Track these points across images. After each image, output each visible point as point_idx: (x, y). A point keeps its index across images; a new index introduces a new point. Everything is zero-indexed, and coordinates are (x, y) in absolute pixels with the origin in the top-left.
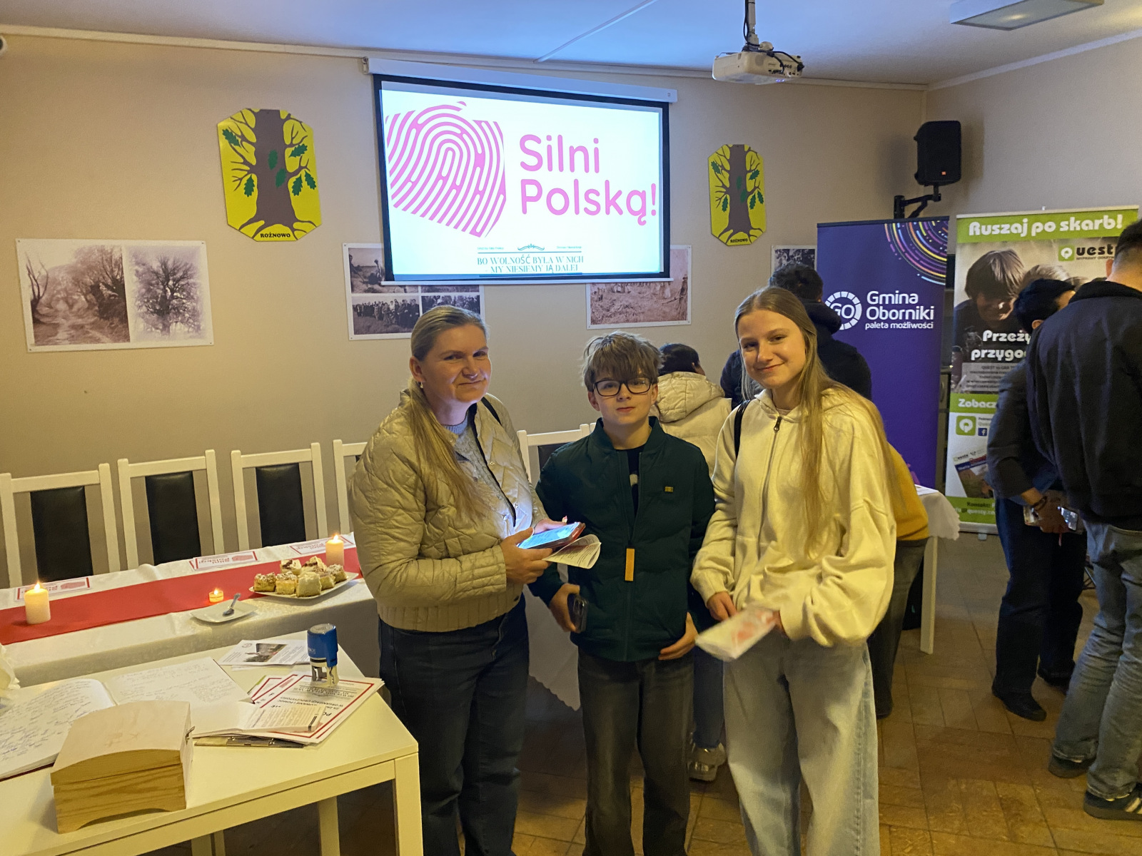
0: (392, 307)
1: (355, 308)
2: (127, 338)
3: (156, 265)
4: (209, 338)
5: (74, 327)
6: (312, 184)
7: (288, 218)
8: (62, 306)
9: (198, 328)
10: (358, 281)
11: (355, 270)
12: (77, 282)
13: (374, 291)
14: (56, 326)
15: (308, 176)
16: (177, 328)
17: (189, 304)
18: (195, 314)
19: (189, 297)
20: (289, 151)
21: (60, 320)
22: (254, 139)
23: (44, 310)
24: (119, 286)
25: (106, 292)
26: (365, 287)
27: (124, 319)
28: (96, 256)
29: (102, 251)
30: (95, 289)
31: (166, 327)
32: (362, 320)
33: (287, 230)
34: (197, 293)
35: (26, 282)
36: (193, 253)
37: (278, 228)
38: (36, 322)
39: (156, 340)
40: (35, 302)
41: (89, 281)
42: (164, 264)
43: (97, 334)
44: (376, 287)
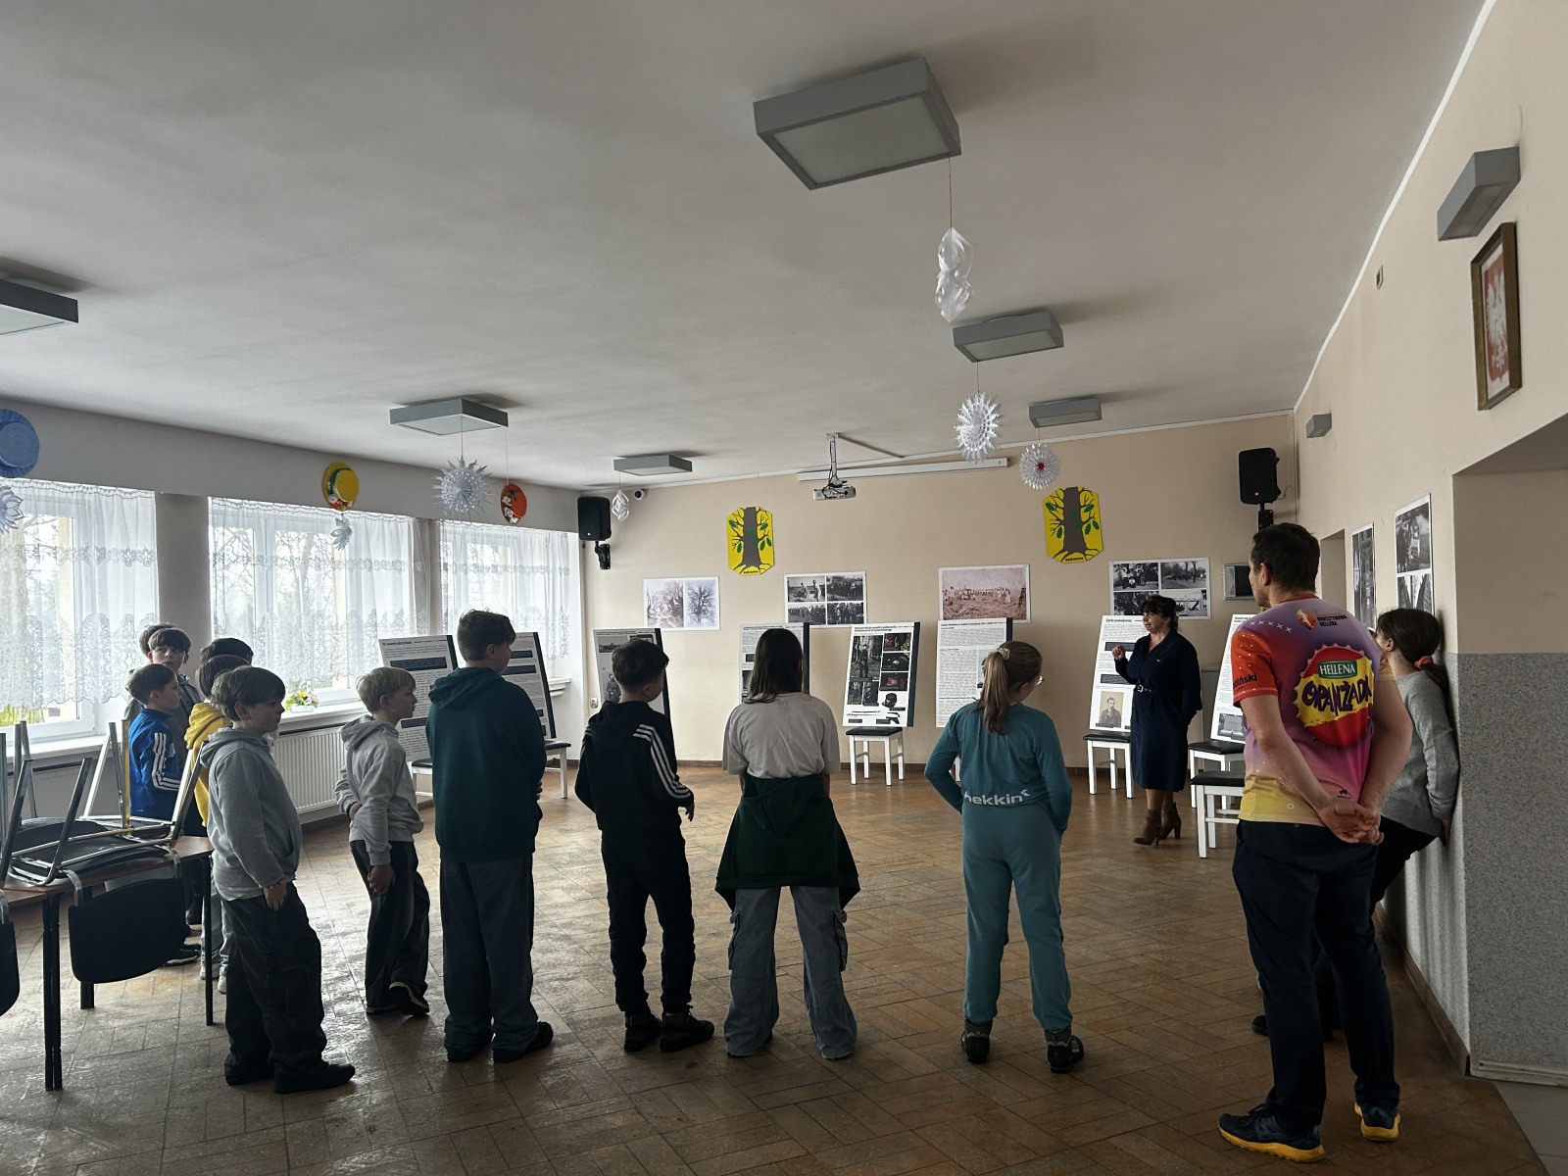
0: (810, 610)
1: (789, 611)
2: (682, 625)
3: (697, 590)
4: (718, 628)
5: (662, 620)
6: (770, 544)
7: (757, 562)
8: (658, 610)
9: (713, 621)
10: (792, 596)
11: (790, 589)
12: (665, 598)
13: (801, 601)
14: (656, 619)
15: (768, 540)
16: (704, 620)
17: (710, 609)
18: (712, 614)
19: (710, 605)
20: (759, 527)
21: (657, 617)
22: (742, 523)
23: (651, 612)
24: (681, 600)
25: (676, 603)
26: (795, 599)
27: (682, 617)
28: (672, 586)
29: (675, 583)
30: (671, 602)
31: (699, 620)
32: (795, 617)
33: (756, 569)
34: (713, 603)
35: (646, 598)
36: (713, 582)
37: (752, 568)
38: (649, 617)
39: (695, 628)
40: (649, 608)
41: (669, 598)
42: (700, 589)
43: (670, 623)
44: (802, 598)
